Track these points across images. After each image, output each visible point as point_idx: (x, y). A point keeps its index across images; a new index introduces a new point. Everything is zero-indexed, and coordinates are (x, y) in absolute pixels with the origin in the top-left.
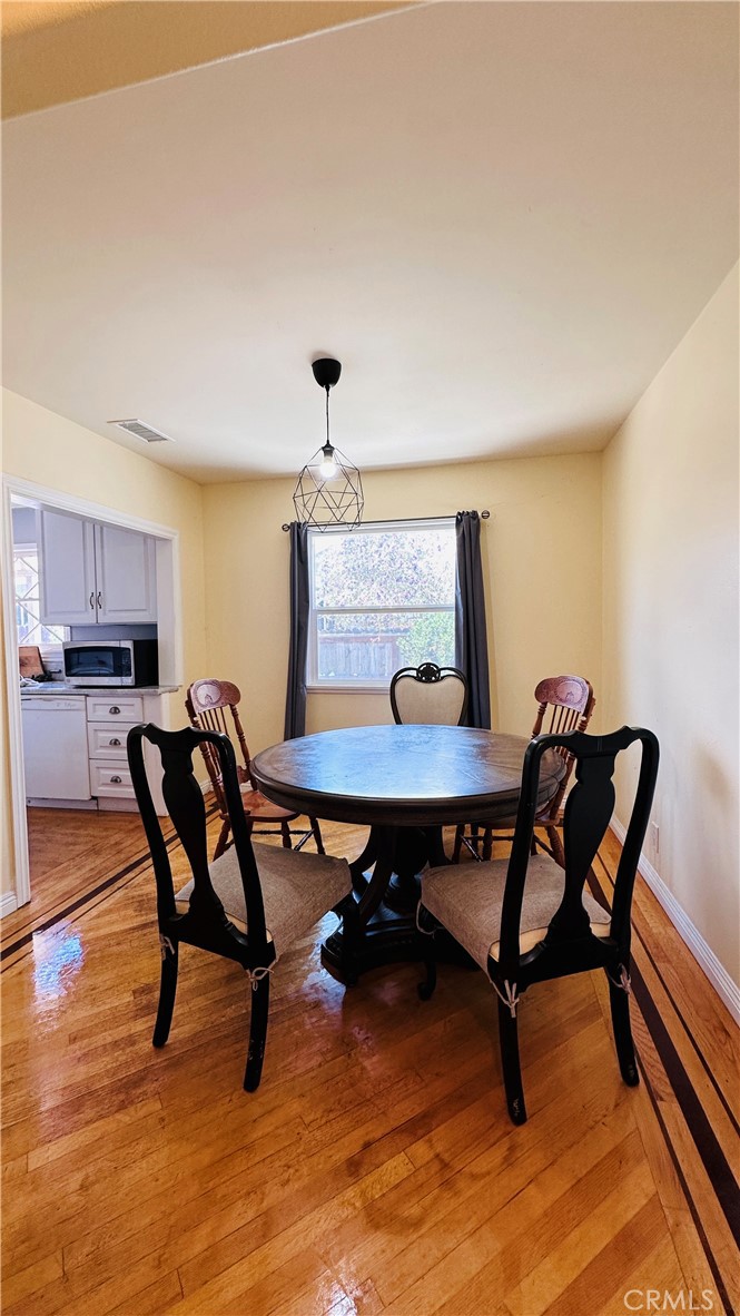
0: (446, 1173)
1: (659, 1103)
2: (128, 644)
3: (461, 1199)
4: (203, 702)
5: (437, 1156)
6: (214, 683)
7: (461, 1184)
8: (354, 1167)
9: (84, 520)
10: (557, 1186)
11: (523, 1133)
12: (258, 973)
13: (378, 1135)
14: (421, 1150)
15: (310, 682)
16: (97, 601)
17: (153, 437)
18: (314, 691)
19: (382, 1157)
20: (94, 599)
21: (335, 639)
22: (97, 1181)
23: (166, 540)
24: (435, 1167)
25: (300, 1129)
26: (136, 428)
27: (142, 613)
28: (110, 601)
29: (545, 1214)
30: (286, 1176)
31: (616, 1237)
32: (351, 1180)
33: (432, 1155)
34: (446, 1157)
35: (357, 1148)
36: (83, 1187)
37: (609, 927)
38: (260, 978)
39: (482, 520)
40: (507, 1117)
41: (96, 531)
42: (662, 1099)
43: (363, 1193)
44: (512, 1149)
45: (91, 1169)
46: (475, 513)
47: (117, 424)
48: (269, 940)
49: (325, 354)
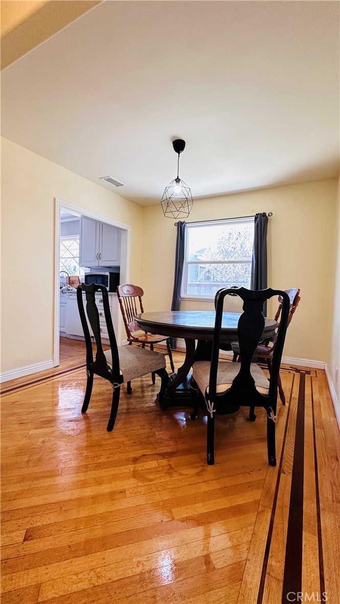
0: (170, 470)
1: (282, 474)
2: (107, 274)
3: (172, 479)
4: (125, 293)
5: (170, 465)
6: (132, 286)
7: (175, 475)
8: (135, 460)
9: (96, 222)
10: (215, 486)
11: (210, 467)
12: (115, 385)
13: (149, 453)
14: (164, 462)
15: (182, 295)
16: (99, 257)
17: (118, 185)
18: (184, 299)
19: (148, 460)
20: (98, 256)
21: (212, 285)
22: (48, 442)
23: (125, 230)
24: (168, 467)
25: (121, 445)
26: (110, 180)
27: (115, 262)
28: (103, 257)
29: (205, 492)
30: (109, 456)
31: (231, 507)
32: (132, 463)
33: (167, 464)
34: (173, 466)
35: (140, 455)
36: (43, 442)
37: (268, 390)
38: (116, 387)
39: (269, 218)
40: (206, 461)
41: (101, 226)
42: (284, 473)
43: (135, 467)
44: (202, 471)
45: (47, 438)
46: (264, 214)
47: (103, 179)
48: (121, 373)
49: (176, 137)
